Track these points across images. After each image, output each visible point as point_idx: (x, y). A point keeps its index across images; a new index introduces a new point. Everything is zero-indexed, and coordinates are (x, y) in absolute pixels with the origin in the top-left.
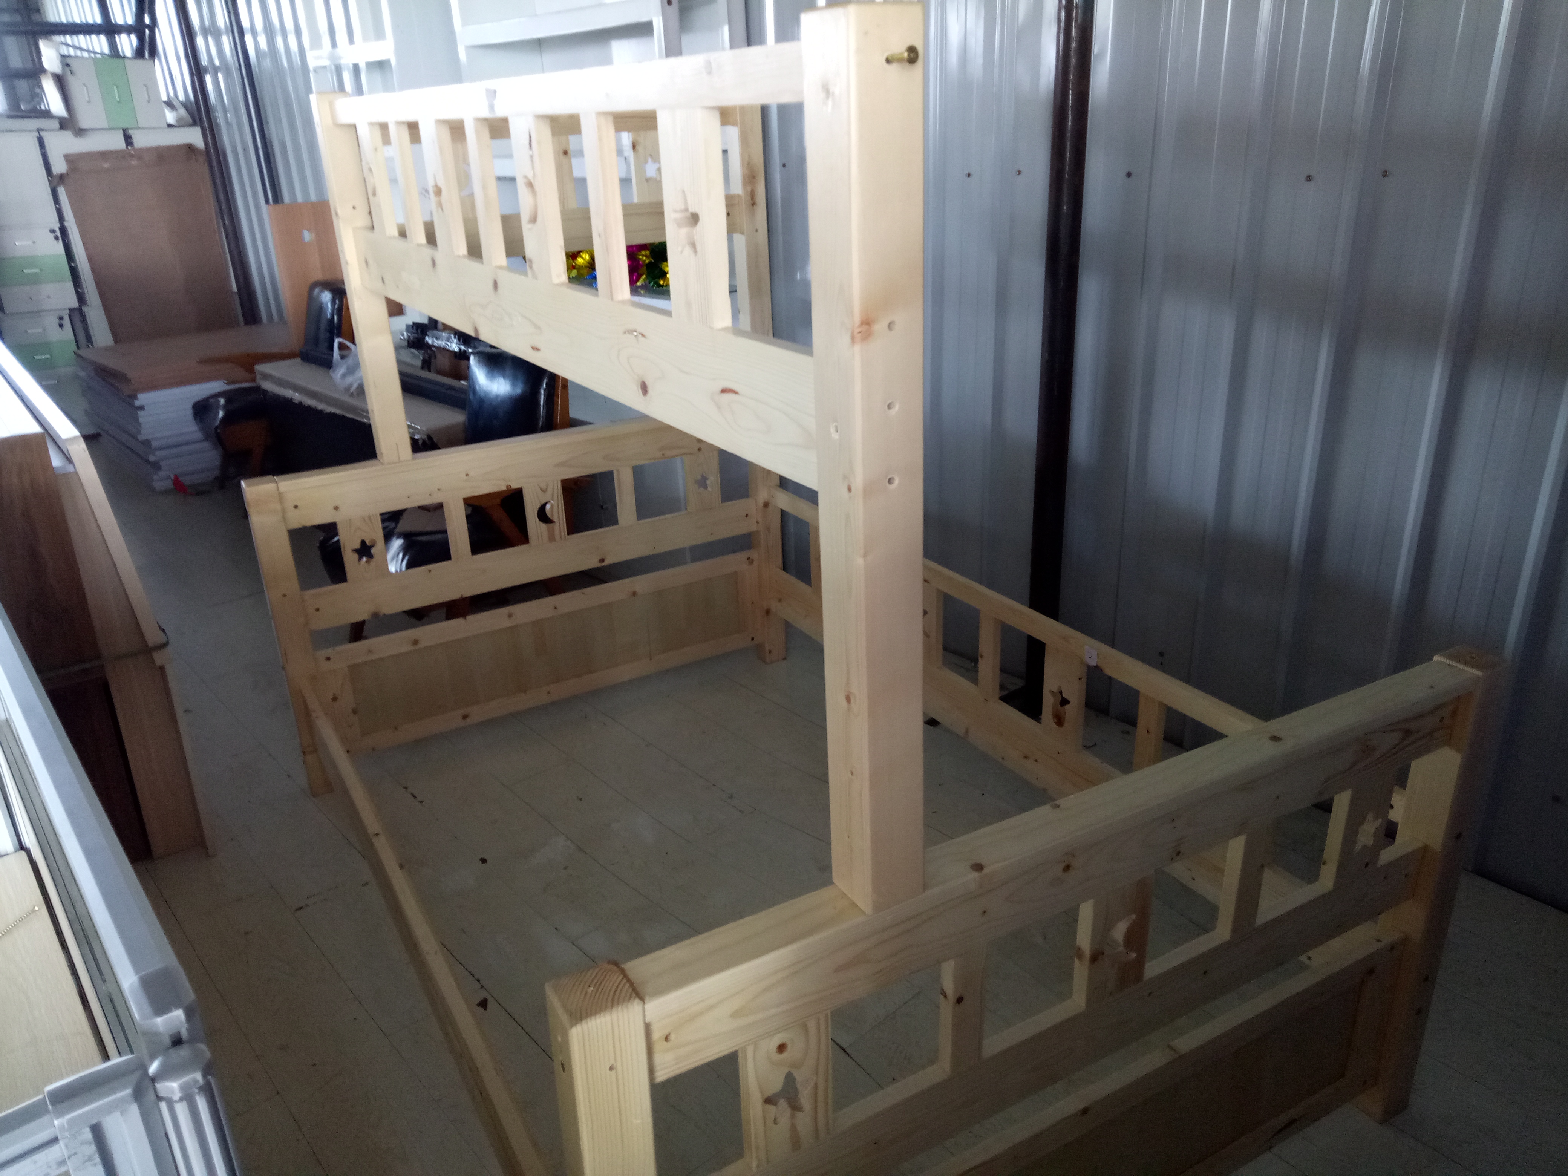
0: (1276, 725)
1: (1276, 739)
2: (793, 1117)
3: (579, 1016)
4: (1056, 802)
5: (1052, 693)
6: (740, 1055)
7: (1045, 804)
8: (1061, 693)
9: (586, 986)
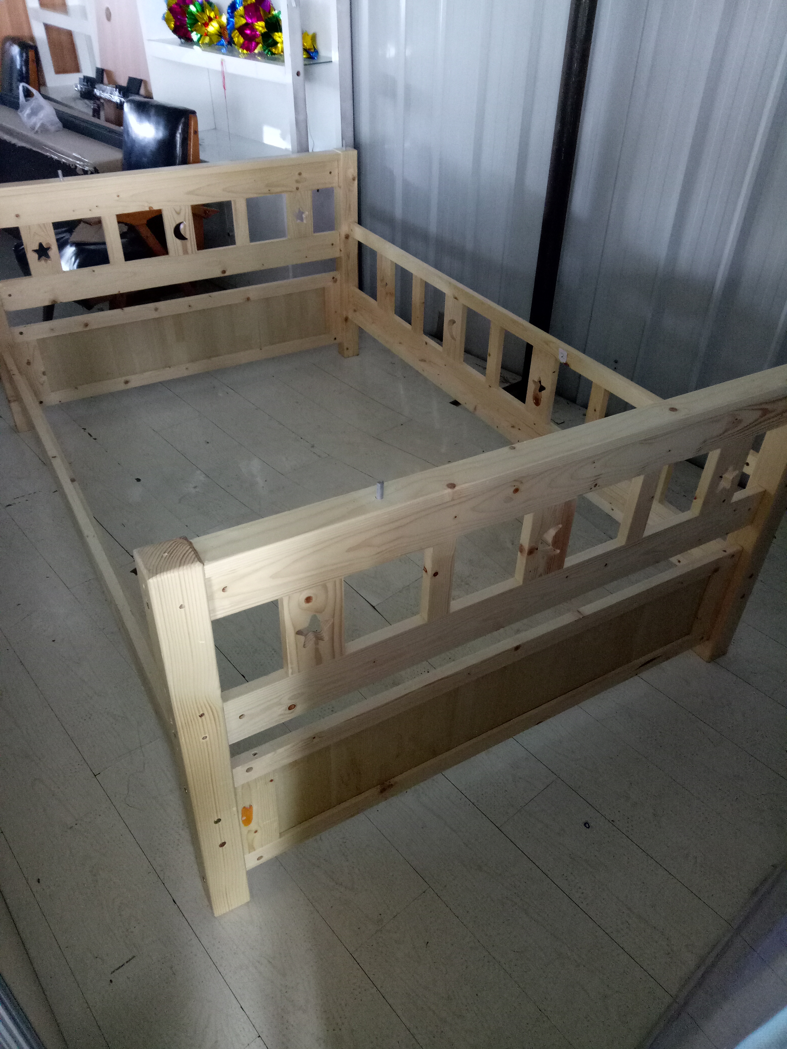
0: (675, 401)
1: (673, 409)
2: (316, 643)
3: (156, 571)
4: (513, 445)
5: (534, 381)
6: (279, 602)
7: (506, 446)
8: (540, 382)
9: (162, 553)
